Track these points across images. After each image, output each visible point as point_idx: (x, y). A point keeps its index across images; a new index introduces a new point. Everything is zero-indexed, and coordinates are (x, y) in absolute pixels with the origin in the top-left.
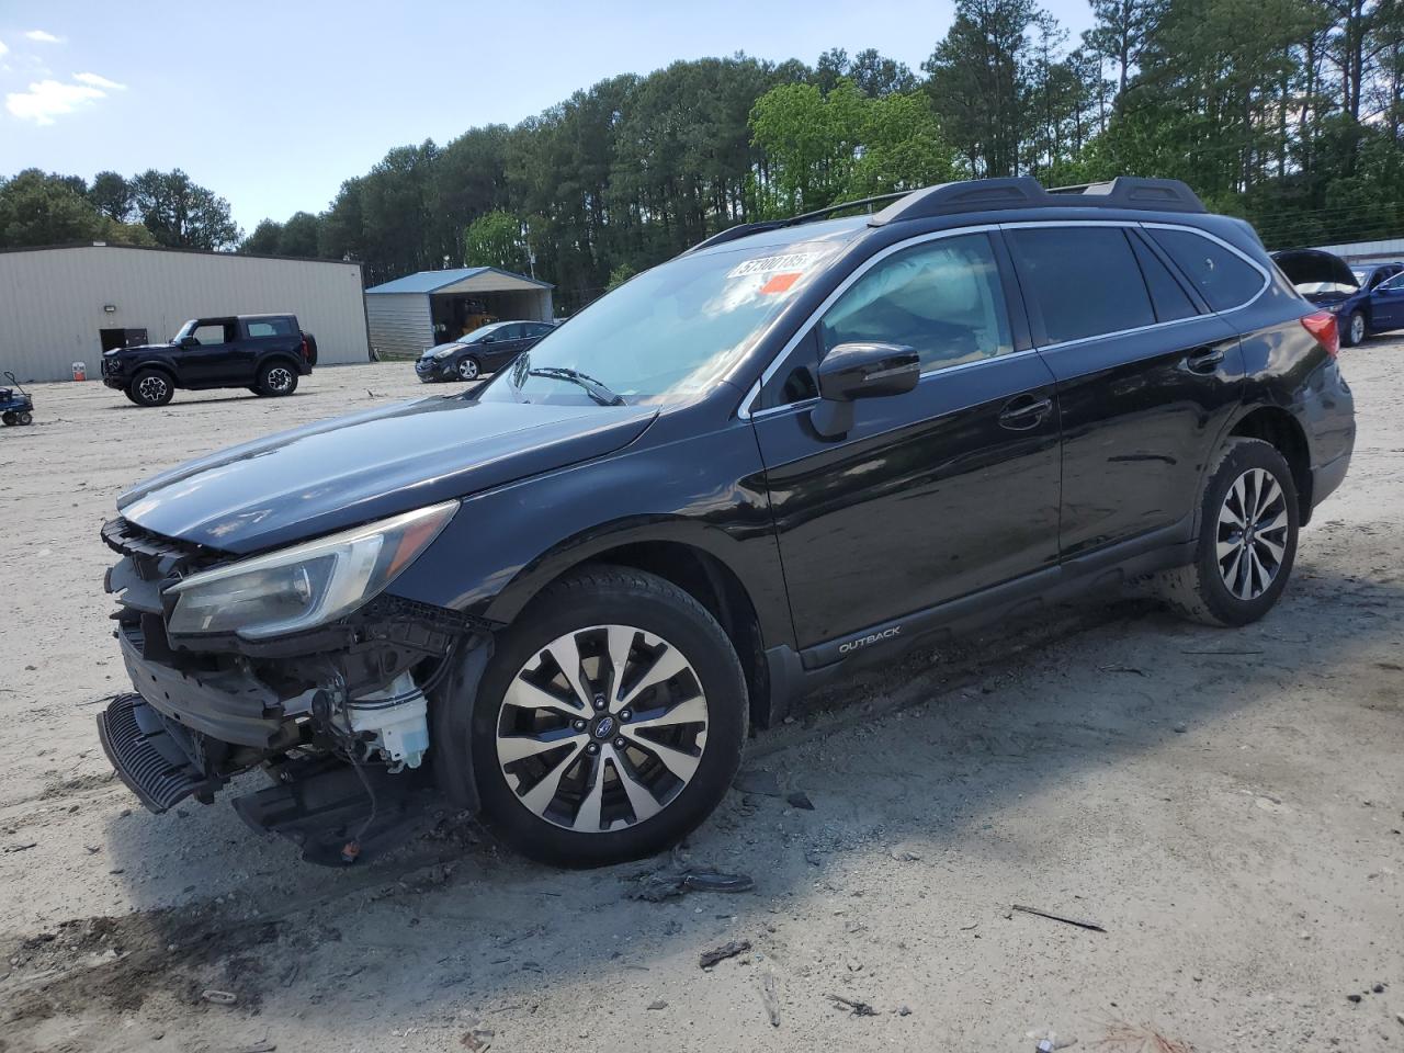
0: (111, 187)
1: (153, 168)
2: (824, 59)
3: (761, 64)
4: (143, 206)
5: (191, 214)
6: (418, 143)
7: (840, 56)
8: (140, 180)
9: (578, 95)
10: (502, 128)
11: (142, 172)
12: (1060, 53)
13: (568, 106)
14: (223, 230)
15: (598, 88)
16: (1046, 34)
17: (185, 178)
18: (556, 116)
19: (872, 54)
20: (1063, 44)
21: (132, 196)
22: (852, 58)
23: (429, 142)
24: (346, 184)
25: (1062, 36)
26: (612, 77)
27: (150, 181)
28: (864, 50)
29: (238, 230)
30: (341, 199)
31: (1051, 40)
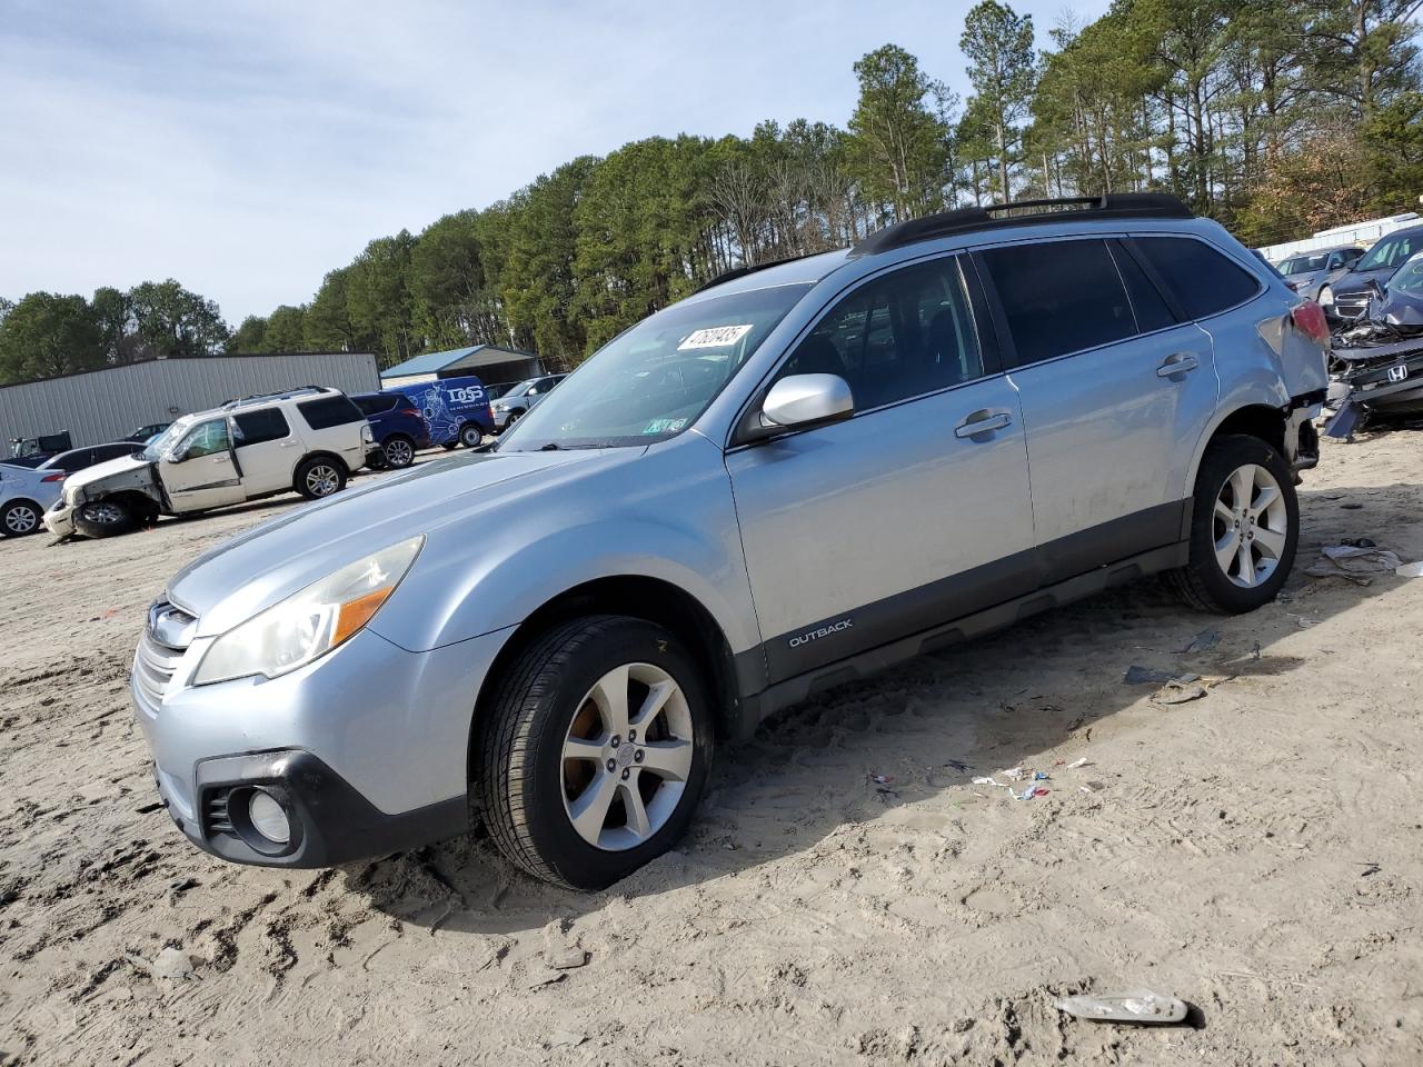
0: (109, 299)
1: (147, 280)
2: (759, 130)
3: (702, 140)
4: (140, 315)
5: (184, 318)
6: (394, 234)
7: (772, 126)
8: (136, 291)
9: (541, 179)
10: (472, 213)
11: (138, 284)
12: (954, 115)
13: (533, 189)
14: (215, 329)
15: (559, 171)
16: (940, 99)
17: (178, 285)
18: (523, 198)
19: (802, 123)
20: (956, 107)
21: (129, 306)
22: (784, 127)
23: (405, 231)
24: (329, 275)
25: (954, 100)
26: (571, 161)
27: (145, 291)
28: (794, 119)
30: (324, 290)
31: (946, 104)
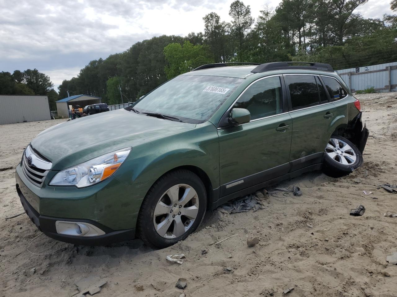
4: (26, 79)
5: (39, 80)
8: (26, 72)
14: (48, 84)
17: (37, 71)
21: (23, 76)
27: (28, 72)
29: (52, 84)
